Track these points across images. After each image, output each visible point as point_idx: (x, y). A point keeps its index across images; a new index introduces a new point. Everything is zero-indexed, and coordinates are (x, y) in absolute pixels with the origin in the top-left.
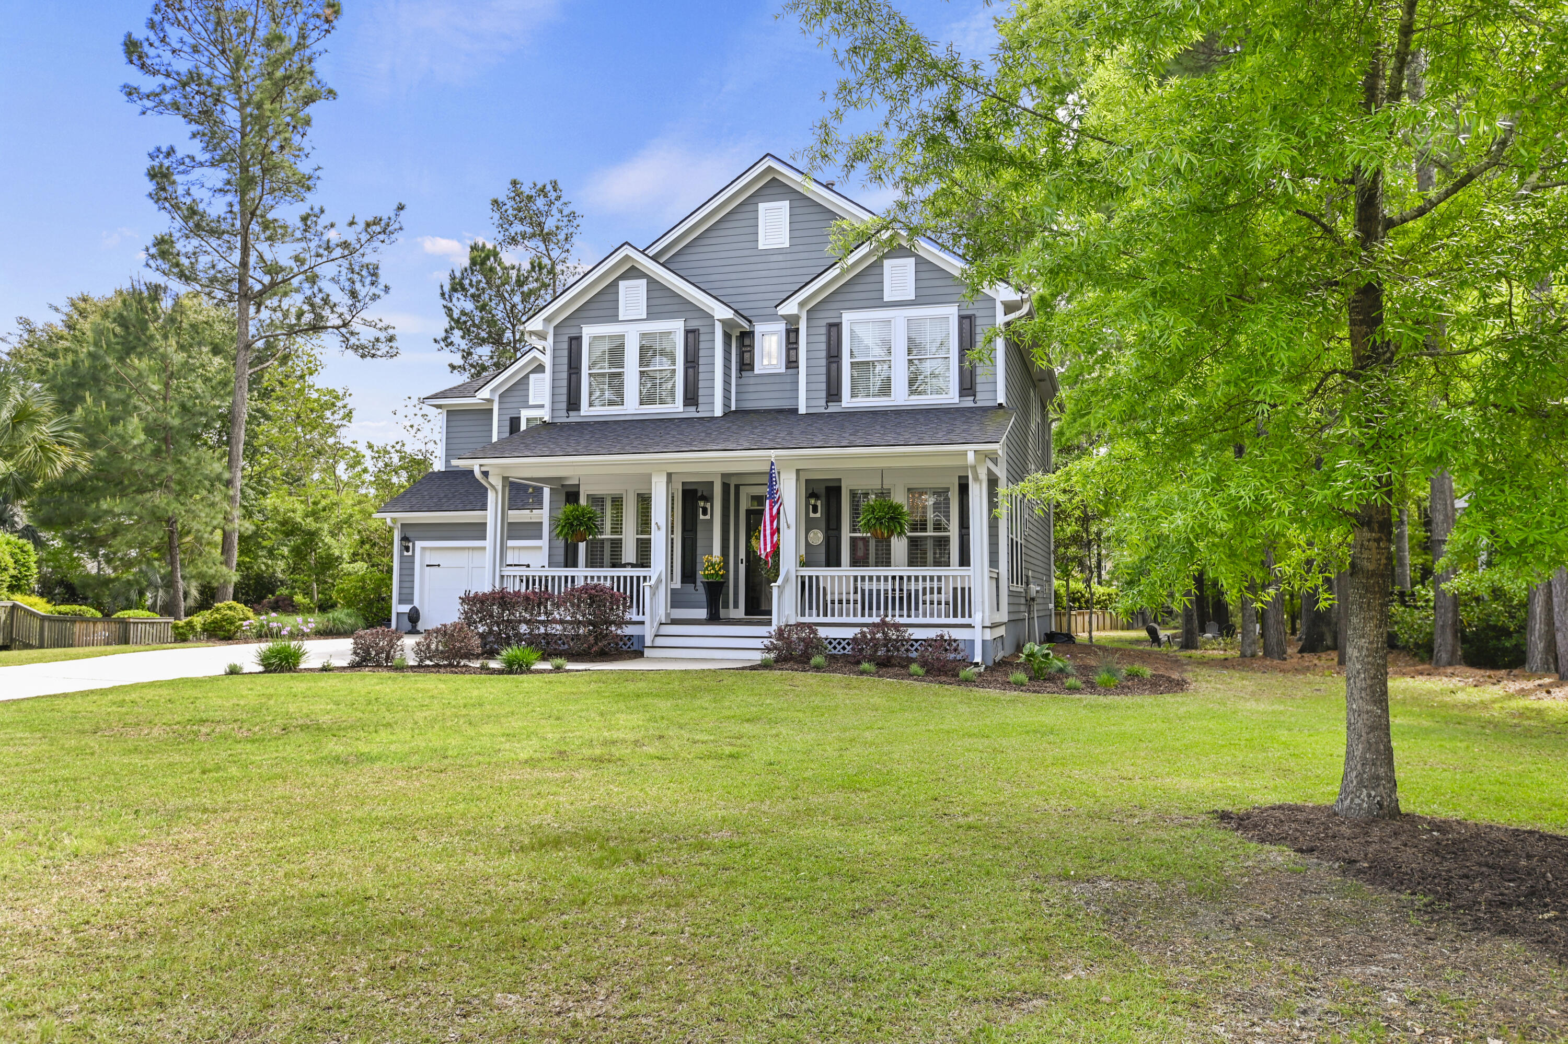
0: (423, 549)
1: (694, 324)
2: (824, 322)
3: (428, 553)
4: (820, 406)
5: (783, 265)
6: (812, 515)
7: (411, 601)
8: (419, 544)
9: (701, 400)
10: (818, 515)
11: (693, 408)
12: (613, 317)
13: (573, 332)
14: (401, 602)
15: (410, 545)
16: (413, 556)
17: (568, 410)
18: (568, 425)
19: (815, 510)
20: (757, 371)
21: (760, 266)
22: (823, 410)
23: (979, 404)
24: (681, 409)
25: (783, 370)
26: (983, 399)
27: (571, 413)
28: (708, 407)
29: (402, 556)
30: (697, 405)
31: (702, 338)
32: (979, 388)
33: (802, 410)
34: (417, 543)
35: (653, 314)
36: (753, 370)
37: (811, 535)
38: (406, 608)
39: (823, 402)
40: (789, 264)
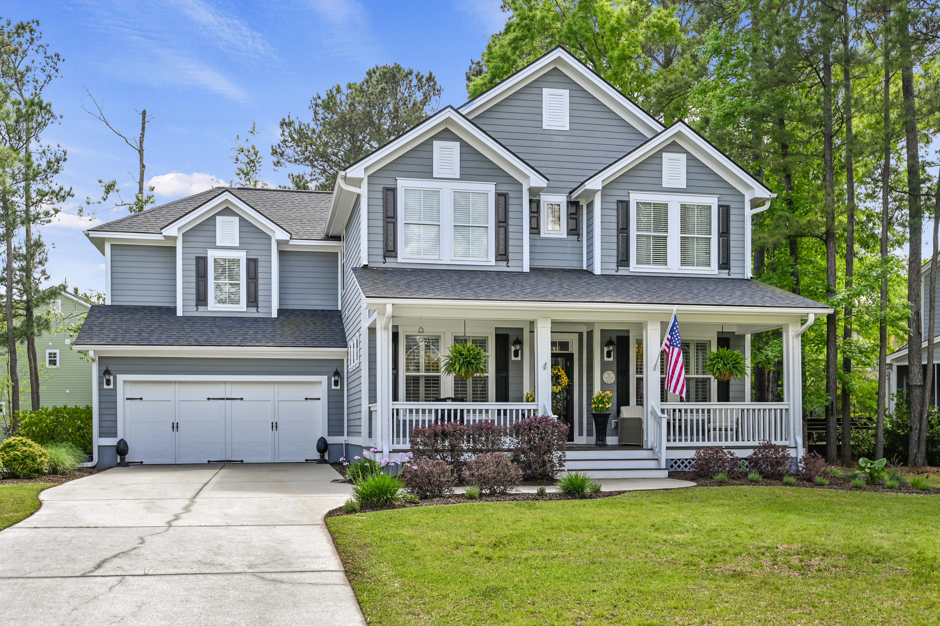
0: (125, 382)
1: (504, 188)
2: (615, 199)
3: (128, 386)
4: (612, 269)
5: (564, 145)
6: (606, 359)
7: (115, 435)
8: (121, 378)
9: (511, 256)
10: (611, 359)
11: (504, 263)
12: (428, 174)
13: (389, 183)
14: (102, 435)
15: (111, 378)
16: (115, 389)
17: (385, 257)
18: (385, 271)
19: (609, 355)
20: (542, 235)
21: (544, 144)
22: (613, 273)
23: (732, 276)
24: (493, 263)
25: (565, 236)
26: (735, 273)
27: (388, 259)
28: (518, 263)
29: (101, 389)
30: (508, 261)
31: (511, 201)
32: (732, 263)
33: (597, 271)
34: (118, 376)
35: (465, 176)
36: (539, 233)
37: (606, 375)
38: (112, 442)
39: (614, 266)
40: (568, 146)
